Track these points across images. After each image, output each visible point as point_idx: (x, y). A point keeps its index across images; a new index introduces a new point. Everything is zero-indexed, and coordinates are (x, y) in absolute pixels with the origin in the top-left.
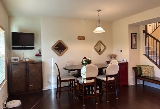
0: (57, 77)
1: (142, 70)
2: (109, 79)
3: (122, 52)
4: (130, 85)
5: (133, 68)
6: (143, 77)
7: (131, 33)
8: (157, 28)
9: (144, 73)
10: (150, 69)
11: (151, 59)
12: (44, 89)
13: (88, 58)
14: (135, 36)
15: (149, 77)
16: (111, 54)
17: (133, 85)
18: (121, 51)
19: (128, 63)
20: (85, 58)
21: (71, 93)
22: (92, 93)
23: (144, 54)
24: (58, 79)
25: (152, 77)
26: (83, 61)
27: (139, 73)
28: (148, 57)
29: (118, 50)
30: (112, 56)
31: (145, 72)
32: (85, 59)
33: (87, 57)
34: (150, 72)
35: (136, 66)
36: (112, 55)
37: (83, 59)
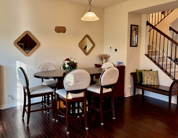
0: (24, 90)
1: (143, 76)
2: (105, 91)
3: (118, 51)
4: (126, 97)
5: (131, 74)
6: (144, 86)
7: (131, 25)
8: (161, 20)
9: (145, 80)
10: (154, 75)
11: (155, 62)
12: (2, 107)
13: (72, 60)
14: (135, 30)
15: (152, 85)
16: (101, 54)
17: (130, 96)
18: (116, 50)
19: (125, 66)
20: (68, 60)
21: (46, 113)
22: (78, 111)
23: (145, 55)
24: (25, 92)
25: (156, 85)
26: (64, 64)
27: (139, 80)
28: (151, 59)
29: (111, 49)
30: (103, 58)
31: (148, 79)
32: (69, 62)
33: (71, 58)
34: (153, 78)
35: (135, 71)
36: (103, 56)
37: (65, 60)
